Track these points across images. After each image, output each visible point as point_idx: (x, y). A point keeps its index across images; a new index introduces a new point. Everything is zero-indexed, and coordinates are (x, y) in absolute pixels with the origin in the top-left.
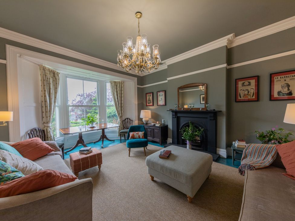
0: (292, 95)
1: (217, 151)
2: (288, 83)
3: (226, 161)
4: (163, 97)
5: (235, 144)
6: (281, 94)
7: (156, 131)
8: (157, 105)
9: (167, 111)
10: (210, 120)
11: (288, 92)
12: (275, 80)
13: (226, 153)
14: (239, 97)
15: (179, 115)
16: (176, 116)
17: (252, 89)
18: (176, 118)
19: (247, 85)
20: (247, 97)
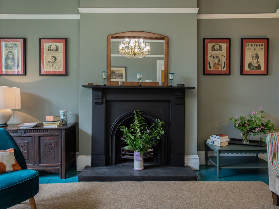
0: (260, 69)
1: (186, 161)
2: (257, 53)
5: (212, 142)
6: (251, 66)
7: (45, 141)
8: (40, 74)
9: (83, 86)
10: (177, 104)
11: (257, 65)
12: (246, 48)
13: (199, 161)
14: (208, 67)
15: (110, 97)
16: (104, 101)
17: (224, 56)
18: (104, 105)
19: (218, 50)
20: (218, 68)
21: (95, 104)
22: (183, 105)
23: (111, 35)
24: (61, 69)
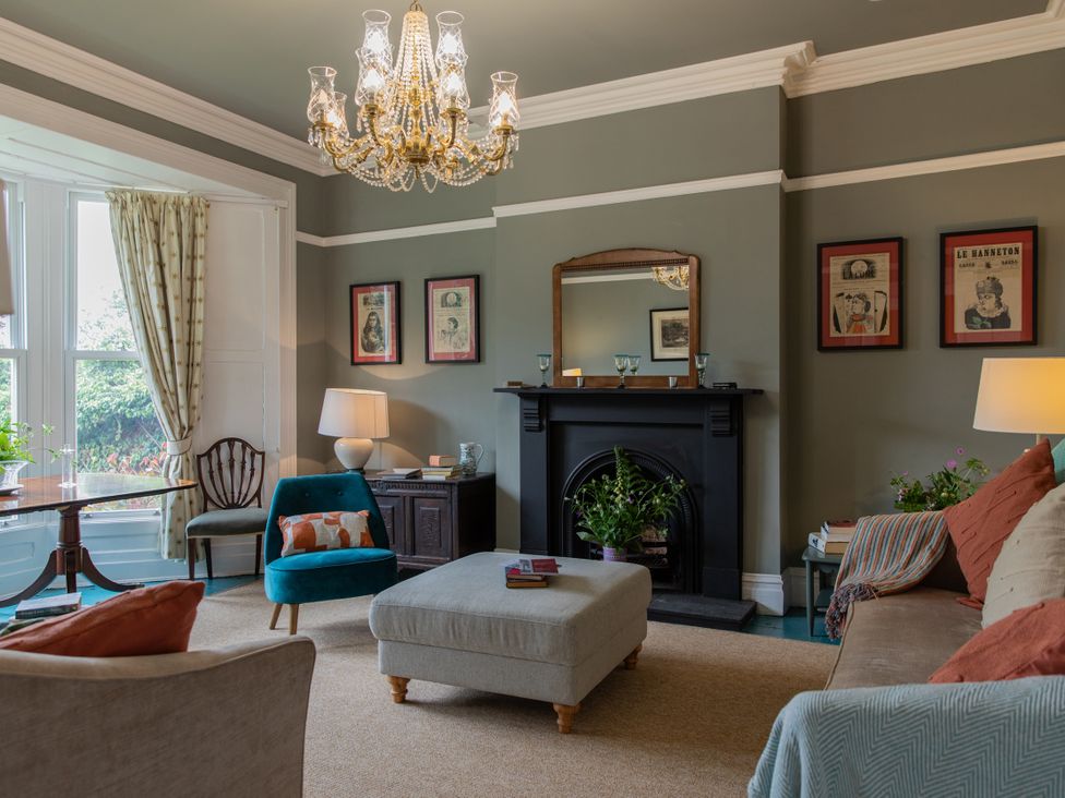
0: (1008, 327)
1: (745, 588)
2: (997, 277)
3: (780, 624)
4: (465, 315)
5: (815, 542)
6: (976, 319)
7: (424, 507)
8: (427, 360)
9: (496, 390)
10: (716, 434)
11: (997, 313)
12: (958, 262)
13: (781, 591)
14: (832, 327)
15: (559, 414)
16: (545, 423)
17: (881, 292)
18: (544, 432)
19: (862, 277)
20: (861, 329)
21: (526, 430)
22: (735, 437)
23: (560, 264)
24: (467, 349)
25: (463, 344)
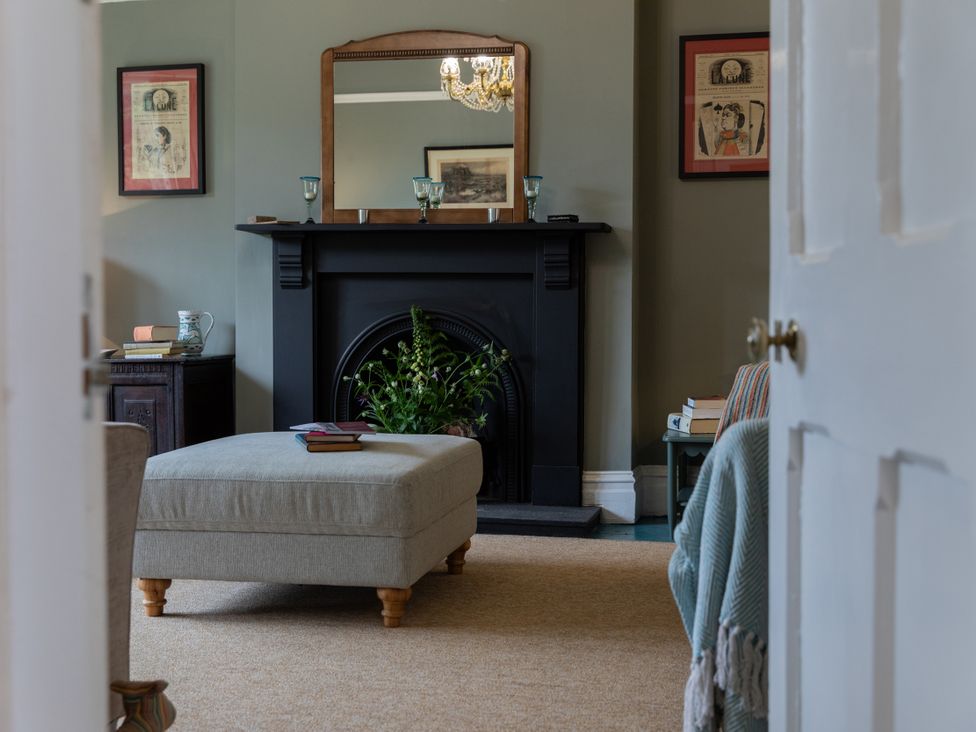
4: (182, 123)
5: (677, 423)
7: (129, 399)
8: (122, 191)
9: (241, 228)
10: (551, 286)
13: (633, 491)
14: (697, 148)
15: (331, 263)
16: (310, 275)
17: (758, 102)
18: (309, 291)
19: (734, 82)
20: (735, 151)
21: (282, 286)
22: (575, 291)
23: (333, 49)
24: (186, 172)
25: (179, 167)
